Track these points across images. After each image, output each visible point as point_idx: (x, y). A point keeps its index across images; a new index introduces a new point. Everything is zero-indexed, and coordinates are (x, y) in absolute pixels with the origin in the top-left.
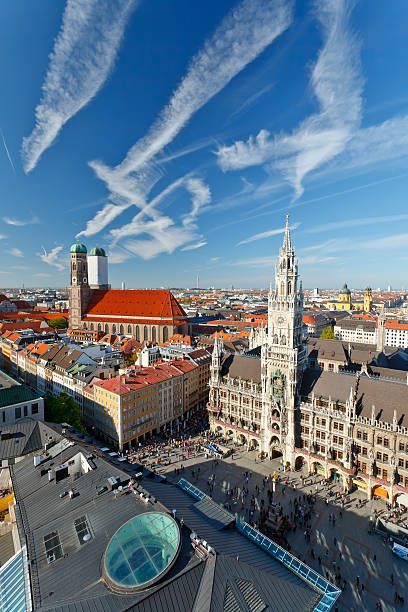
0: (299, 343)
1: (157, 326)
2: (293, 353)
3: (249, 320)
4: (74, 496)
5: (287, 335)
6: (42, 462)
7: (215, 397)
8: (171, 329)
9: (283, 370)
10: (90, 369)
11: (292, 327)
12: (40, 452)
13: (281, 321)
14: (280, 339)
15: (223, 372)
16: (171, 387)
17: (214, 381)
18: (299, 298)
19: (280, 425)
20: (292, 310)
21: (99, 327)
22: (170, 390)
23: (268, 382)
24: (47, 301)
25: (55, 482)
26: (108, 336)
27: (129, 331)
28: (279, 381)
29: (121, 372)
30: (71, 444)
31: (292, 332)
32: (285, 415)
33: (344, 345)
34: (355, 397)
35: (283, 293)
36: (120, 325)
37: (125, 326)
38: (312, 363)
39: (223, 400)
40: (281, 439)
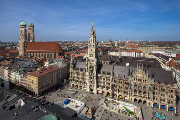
0: (97, 56)
1: (52, 54)
2: (95, 59)
3: (83, 50)
4: (17, 114)
5: (93, 54)
6: (4, 104)
7: (71, 75)
8: (57, 54)
9: (92, 65)
10: (26, 69)
11: (95, 52)
12: (4, 101)
13: (91, 50)
14: (91, 56)
15: (74, 67)
17: (71, 69)
18: (97, 43)
19: (92, 81)
20: (95, 47)
21: (31, 55)
22: (56, 74)
23: (88, 69)
24: (10, 46)
25: (9, 110)
26: (34, 57)
27: (42, 55)
28: (91, 68)
29: (38, 69)
30: (17, 96)
31: (95, 53)
32: (93, 78)
33: (110, 56)
34: (113, 71)
35: (92, 42)
36: (39, 53)
37: (41, 54)
38: (102, 62)
39: (74, 75)
40: (92, 85)
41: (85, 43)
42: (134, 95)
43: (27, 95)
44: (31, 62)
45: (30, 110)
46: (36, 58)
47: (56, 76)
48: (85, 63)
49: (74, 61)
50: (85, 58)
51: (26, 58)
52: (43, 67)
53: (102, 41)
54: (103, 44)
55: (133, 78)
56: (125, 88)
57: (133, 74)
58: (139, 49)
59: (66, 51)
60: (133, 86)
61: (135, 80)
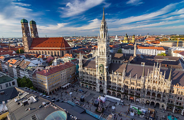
1: (59, 51)
2: (106, 58)
5: (104, 52)
6: (18, 101)
9: (103, 64)
11: (106, 49)
12: (17, 97)
19: (102, 81)
21: (37, 52)
23: (98, 68)
25: (23, 106)
26: (41, 56)
28: (102, 68)
29: (46, 68)
30: (28, 93)
32: (104, 78)
34: (125, 71)
37: (47, 51)
44: (38, 61)
55: (147, 80)
61: (150, 81)
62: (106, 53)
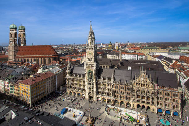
0: (96, 60)
1: (46, 59)
2: (94, 64)
3: (80, 54)
5: (92, 58)
7: (68, 81)
8: (52, 59)
9: (91, 70)
10: (17, 77)
11: (94, 55)
13: (90, 54)
14: (90, 60)
15: (71, 72)
16: (52, 80)
17: (68, 76)
18: (95, 46)
19: (91, 88)
20: (93, 50)
21: (22, 60)
22: (51, 81)
23: (87, 74)
26: (26, 63)
27: (35, 61)
28: (90, 74)
29: (31, 76)
30: (7, 107)
31: (94, 57)
32: (93, 84)
33: (110, 60)
34: (114, 76)
35: (90, 45)
36: (31, 59)
37: (33, 59)
38: (101, 67)
39: (71, 82)
40: (92, 92)
41: (83, 47)
42: (137, 101)
43: (19, 106)
44: (22, 69)
45: (23, 123)
46: (28, 64)
47: (51, 84)
48: (83, 68)
49: (71, 66)
50: (84, 63)
51: (16, 64)
52: (36, 74)
53: (101, 44)
54: (102, 47)
55: (135, 83)
56: (127, 94)
57: (136, 78)
58: (141, 52)
59: (61, 55)
60: (135, 91)
61: (138, 85)
62: (95, 59)
